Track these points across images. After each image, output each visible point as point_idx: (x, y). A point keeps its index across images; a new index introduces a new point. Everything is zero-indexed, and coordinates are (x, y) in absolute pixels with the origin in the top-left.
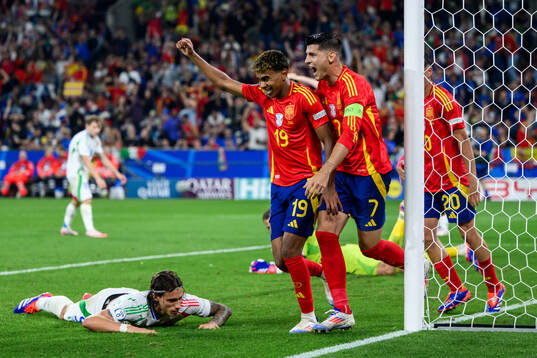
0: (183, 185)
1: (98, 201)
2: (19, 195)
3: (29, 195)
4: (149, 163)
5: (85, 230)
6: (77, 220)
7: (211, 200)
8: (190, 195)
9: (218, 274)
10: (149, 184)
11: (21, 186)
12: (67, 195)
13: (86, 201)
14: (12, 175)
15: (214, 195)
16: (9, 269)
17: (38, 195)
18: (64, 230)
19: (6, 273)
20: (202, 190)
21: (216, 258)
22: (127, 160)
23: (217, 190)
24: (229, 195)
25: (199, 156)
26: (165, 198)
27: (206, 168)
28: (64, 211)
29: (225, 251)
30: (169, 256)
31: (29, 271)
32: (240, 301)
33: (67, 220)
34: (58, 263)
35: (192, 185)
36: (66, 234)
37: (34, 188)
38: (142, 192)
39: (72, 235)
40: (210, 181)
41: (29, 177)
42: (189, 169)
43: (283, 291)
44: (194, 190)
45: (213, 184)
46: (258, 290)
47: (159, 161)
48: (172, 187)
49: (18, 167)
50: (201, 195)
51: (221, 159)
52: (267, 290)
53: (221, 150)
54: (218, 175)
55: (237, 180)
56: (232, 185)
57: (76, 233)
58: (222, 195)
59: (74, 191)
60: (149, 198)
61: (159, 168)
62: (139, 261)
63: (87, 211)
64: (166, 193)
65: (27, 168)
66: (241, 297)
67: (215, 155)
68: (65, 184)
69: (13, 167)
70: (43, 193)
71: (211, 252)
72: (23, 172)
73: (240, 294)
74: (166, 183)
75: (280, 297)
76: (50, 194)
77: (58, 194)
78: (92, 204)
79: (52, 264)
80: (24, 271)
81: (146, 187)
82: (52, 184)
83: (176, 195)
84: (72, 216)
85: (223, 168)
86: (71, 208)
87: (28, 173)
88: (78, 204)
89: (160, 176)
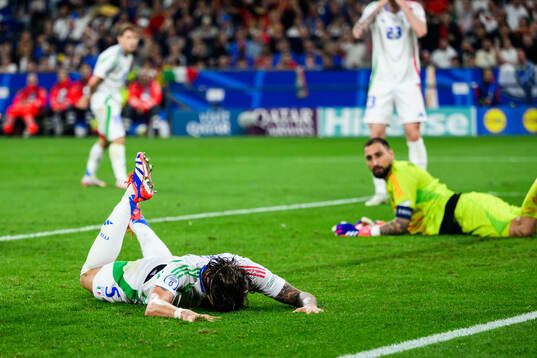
0: (248, 118)
1: (132, 140)
2: (27, 133)
3: (41, 132)
4: (201, 88)
5: (115, 180)
6: (105, 166)
7: (286, 137)
8: (258, 130)
9: (293, 237)
10: (202, 117)
11: (30, 121)
12: (92, 133)
13: (117, 141)
14: (18, 106)
15: (291, 131)
16: (12, 233)
17: (52, 133)
18: (86, 179)
19: (8, 238)
20: (274, 125)
21: (291, 216)
22: (171, 84)
23: (294, 125)
24: (310, 130)
25: (271, 77)
26: (224, 136)
27: (280, 95)
28: (87, 155)
29: (304, 206)
30: (228, 213)
31: (39, 234)
32: (321, 273)
33: (91, 165)
34: (78, 225)
35: (260, 118)
36: (89, 185)
37: (47, 123)
38: (193, 128)
39: (97, 186)
40: (284, 112)
41: (40, 109)
42: (256, 95)
43: (379, 259)
44: (263, 124)
45: (289, 115)
46: (345, 258)
47: (216, 85)
48: (233, 121)
49: (26, 95)
50: (272, 131)
51: (300, 82)
52: (358, 258)
53: (299, 70)
54: (295, 103)
55: (320, 112)
56: (314, 118)
57: (102, 184)
58: (300, 131)
59: (101, 128)
60: (203, 136)
61: (215, 95)
62: (187, 221)
63: (118, 152)
64: (225, 128)
65: (38, 97)
66: (321, 267)
67: (292, 76)
68: (88, 117)
69: (19, 95)
70: (59, 129)
71: (284, 208)
72: (32, 101)
73: (322, 263)
74: (225, 115)
75: (375, 267)
76: (69, 132)
77: (80, 131)
78: (125, 144)
79: (70, 225)
80: (32, 236)
81: (198, 121)
82: (71, 118)
83: (239, 131)
84: (99, 161)
85: (302, 94)
86: (96, 149)
87: (38, 103)
88: (107, 145)
89: (217, 106)
